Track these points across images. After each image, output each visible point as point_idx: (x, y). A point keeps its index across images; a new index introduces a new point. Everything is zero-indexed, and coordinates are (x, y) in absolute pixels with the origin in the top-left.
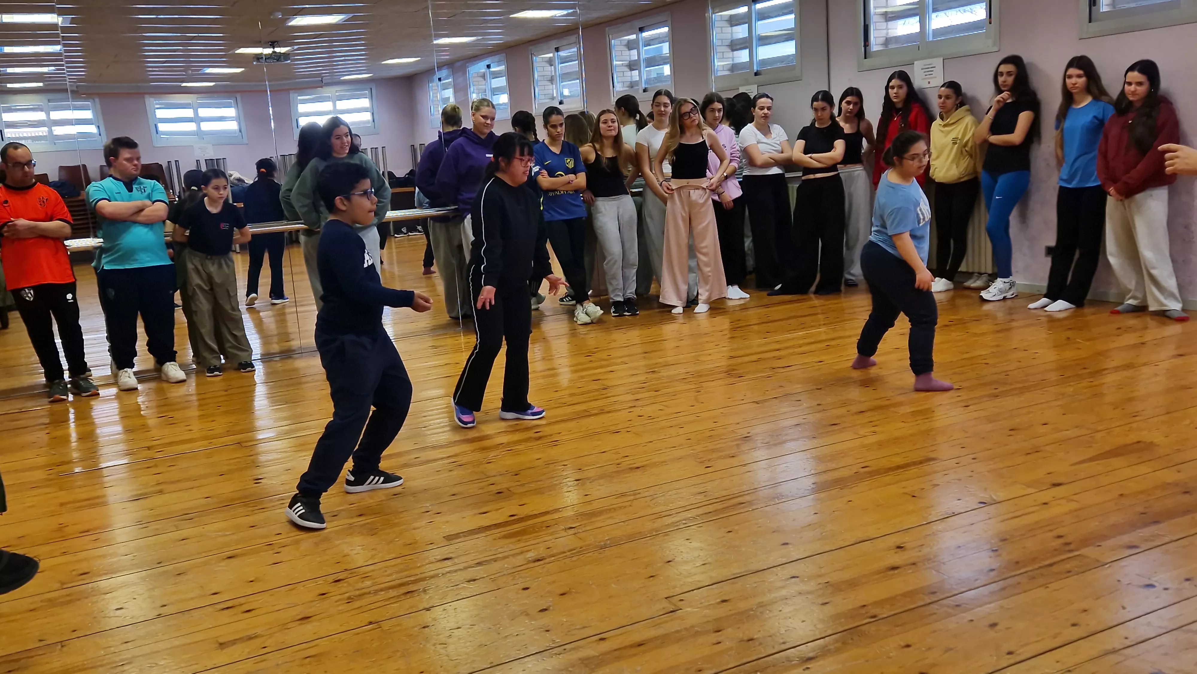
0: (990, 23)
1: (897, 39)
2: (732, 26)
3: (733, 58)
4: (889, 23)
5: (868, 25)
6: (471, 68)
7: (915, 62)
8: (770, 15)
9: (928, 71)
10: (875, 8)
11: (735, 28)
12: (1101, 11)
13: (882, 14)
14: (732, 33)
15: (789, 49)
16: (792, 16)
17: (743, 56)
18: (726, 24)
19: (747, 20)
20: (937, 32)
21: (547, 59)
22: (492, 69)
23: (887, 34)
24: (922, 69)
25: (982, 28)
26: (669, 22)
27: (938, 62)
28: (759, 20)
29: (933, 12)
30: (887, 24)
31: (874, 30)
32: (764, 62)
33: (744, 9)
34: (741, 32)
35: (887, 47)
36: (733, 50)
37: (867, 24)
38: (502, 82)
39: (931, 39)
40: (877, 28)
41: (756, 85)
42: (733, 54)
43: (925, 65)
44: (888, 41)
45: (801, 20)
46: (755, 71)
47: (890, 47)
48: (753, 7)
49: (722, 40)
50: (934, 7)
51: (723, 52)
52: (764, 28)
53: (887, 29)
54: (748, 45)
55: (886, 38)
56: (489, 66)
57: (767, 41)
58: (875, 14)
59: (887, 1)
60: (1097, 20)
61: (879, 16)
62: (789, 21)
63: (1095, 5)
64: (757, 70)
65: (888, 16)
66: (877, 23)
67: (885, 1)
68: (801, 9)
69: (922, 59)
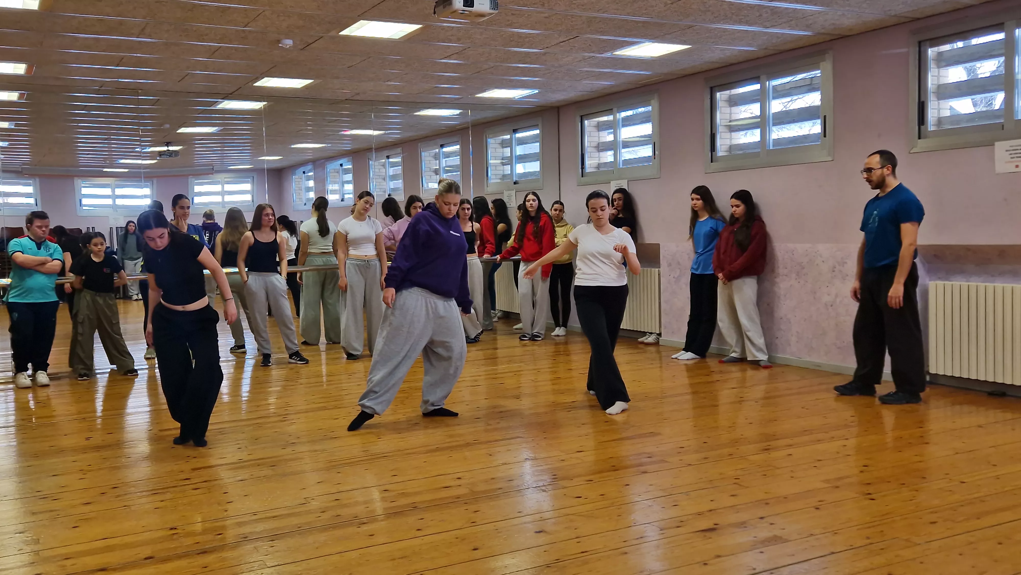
0: (655, 158)
2: (503, 147)
3: (503, 171)
4: (601, 153)
5: (584, 154)
6: (328, 165)
7: (611, 182)
8: (528, 142)
10: (589, 142)
11: (505, 149)
12: (718, 155)
13: (597, 147)
14: (503, 153)
15: (536, 167)
16: (538, 144)
17: (508, 170)
18: (498, 146)
19: (510, 144)
20: (626, 162)
21: (382, 164)
22: (344, 167)
23: (599, 160)
24: (616, 187)
25: (649, 161)
26: (460, 142)
28: (518, 145)
29: (624, 148)
30: (599, 154)
31: (588, 157)
32: (520, 175)
33: (508, 137)
34: (507, 152)
35: (594, 170)
36: (502, 165)
40: (591, 156)
41: (515, 191)
42: (503, 168)
43: (617, 184)
45: (542, 147)
46: (514, 181)
47: (601, 169)
48: (514, 136)
49: (495, 157)
50: (624, 145)
52: (520, 150)
53: (599, 157)
54: (510, 162)
55: (599, 164)
56: (341, 165)
57: (522, 160)
58: (589, 146)
59: (599, 137)
60: (716, 161)
61: (593, 148)
62: (535, 148)
63: (714, 151)
64: (516, 180)
65: (600, 148)
66: (591, 153)
67: (597, 138)
68: (543, 139)
69: (615, 180)
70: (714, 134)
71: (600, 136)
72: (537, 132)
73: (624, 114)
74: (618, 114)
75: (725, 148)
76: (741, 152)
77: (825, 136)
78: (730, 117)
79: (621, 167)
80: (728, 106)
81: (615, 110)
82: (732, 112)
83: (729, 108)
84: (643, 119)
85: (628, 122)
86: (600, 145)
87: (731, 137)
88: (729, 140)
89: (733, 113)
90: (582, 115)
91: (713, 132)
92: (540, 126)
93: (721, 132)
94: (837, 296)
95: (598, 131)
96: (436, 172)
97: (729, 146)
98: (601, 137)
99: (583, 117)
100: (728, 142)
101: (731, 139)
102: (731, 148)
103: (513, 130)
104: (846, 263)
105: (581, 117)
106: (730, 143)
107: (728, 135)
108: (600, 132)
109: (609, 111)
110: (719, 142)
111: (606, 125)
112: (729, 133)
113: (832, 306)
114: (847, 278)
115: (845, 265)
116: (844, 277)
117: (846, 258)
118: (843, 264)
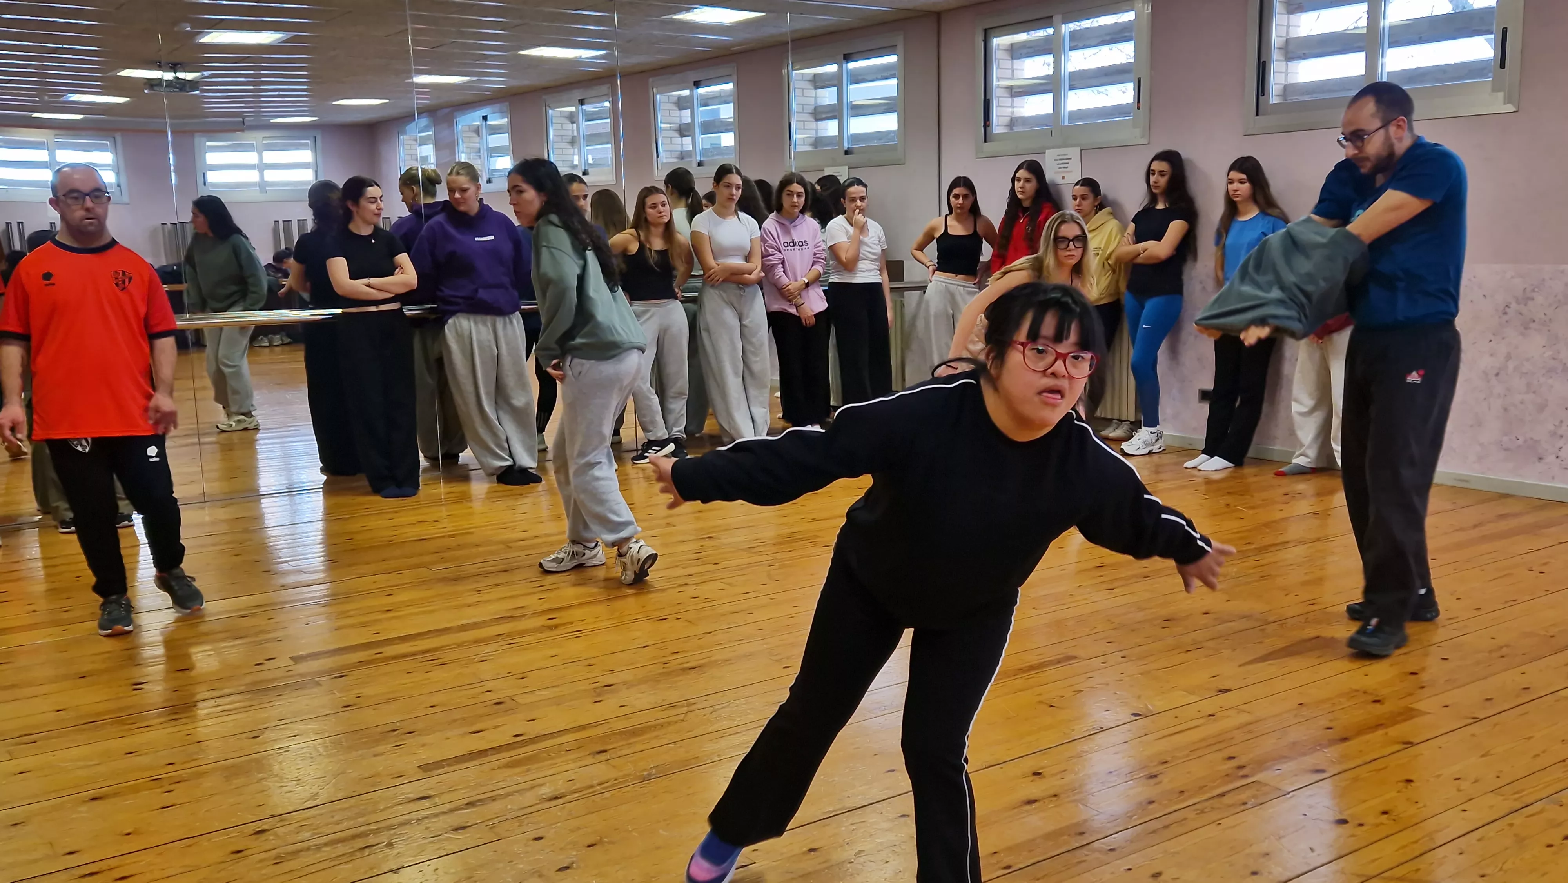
0: (1139, 108)
1: (1024, 121)
2: (816, 88)
3: (817, 130)
4: (1016, 99)
5: (989, 100)
6: (461, 118)
7: (1047, 151)
8: (866, 77)
9: (1062, 163)
10: (998, 79)
11: (820, 91)
12: (1271, 102)
13: (1007, 88)
14: (816, 97)
15: (889, 122)
16: (894, 82)
17: (831, 128)
18: (809, 86)
19: (836, 82)
20: (1074, 115)
21: (566, 114)
22: (490, 123)
23: (1013, 113)
24: (1055, 160)
25: (1127, 114)
26: (735, 78)
27: (1075, 153)
28: (851, 83)
29: (1070, 89)
30: (1013, 101)
31: (997, 107)
32: (856, 138)
33: (832, 68)
34: (828, 96)
35: (1011, 129)
36: (817, 120)
37: (988, 98)
38: (503, 140)
39: (1066, 123)
40: (1000, 105)
41: (847, 167)
42: (817, 125)
43: (1060, 155)
44: (1013, 122)
45: (905, 86)
46: (846, 149)
47: (1016, 129)
48: (844, 66)
49: (803, 105)
50: (1071, 83)
51: (804, 121)
52: (858, 93)
53: (1012, 106)
54: (837, 114)
55: (1011, 118)
56: (485, 118)
57: (861, 112)
58: (998, 87)
59: (1013, 71)
60: (1264, 115)
61: (1002, 90)
62: (890, 87)
63: (1263, 94)
64: (848, 148)
65: (1014, 90)
66: (1000, 99)
67: (1010, 71)
68: (906, 73)
69: (1053, 148)
70: (1264, 63)
71: (1015, 67)
72: (893, 59)
73: (1073, 26)
74: (1063, 26)
75: (1279, 89)
77: (1504, 65)
78: (1288, 33)
79: (1065, 124)
80: (1286, 13)
81: (1057, 18)
82: (1291, 24)
83: (1286, 16)
84: (1115, 36)
85: (1080, 41)
86: (1022, 84)
87: (1287, 69)
88: (1283, 75)
89: (1292, 26)
90: (987, 27)
91: (1263, 60)
92: (900, 48)
93: (1275, 60)
94: (1509, 357)
95: (1013, 58)
97: (1283, 86)
98: (1016, 69)
99: (989, 31)
101: (1287, 73)
102: (1288, 89)
103: (845, 55)
104: (1533, 299)
105: (986, 31)
106: (1285, 81)
108: (1016, 61)
109: (1045, 21)
110: (1270, 79)
111: (1030, 47)
112: (1285, 63)
113: (1497, 375)
114: (1532, 325)
115: (1530, 303)
116: (1527, 325)
117: (1533, 291)
118: (1526, 299)
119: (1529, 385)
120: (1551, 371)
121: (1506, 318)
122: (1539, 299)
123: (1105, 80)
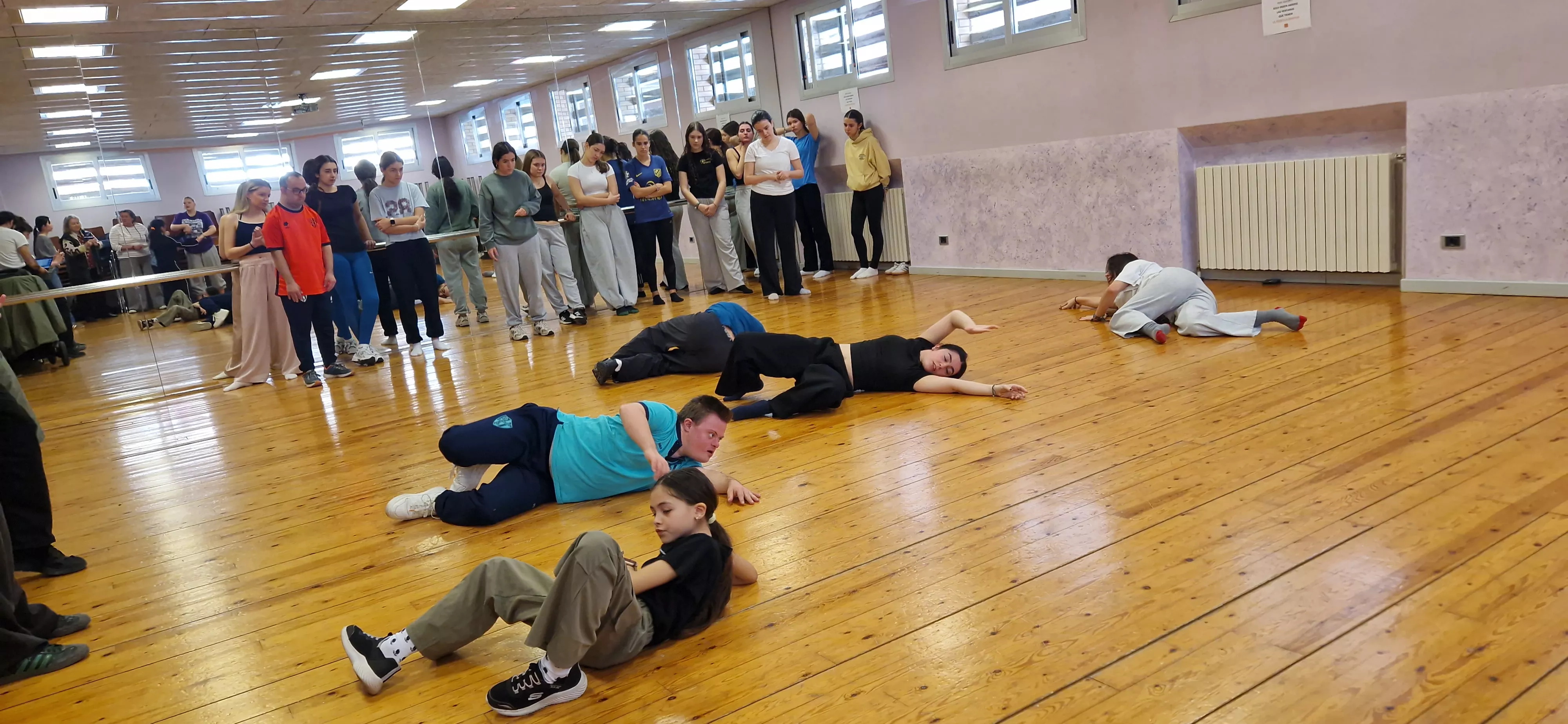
0: (891, 57)
4: (821, 58)
6: (503, 106)
8: (739, 53)
9: (849, 99)
10: (809, 47)
12: (958, 47)
13: (816, 51)
14: (711, 69)
15: (751, 82)
16: (750, 54)
19: (718, 58)
22: (522, 106)
23: (823, 67)
24: (844, 97)
25: (885, 62)
26: (659, 62)
27: (854, 91)
28: (727, 58)
30: (820, 60)
31: (810, 65)
32: (736, 94)
33: (714, 49)
34: (717, 68)
35: (819, 79)
37: (803, 60)
38: (529, 117)
43: (845, 94)
44: (821, 74)
45: (756, 57)
49: (701, 75)
52: (732, 64)
53: (822, 64)
54: (722, 79)
55: (821, 72)
56: (518, 104)
58: (809, 51)
60: (956, 55)
61: (814, 53)
62: (747, 60)
63: (953, 42)
65: (820, 53)
66: (812, 60)
67: (818, 40)
68: (755, 50)
69: (844, 89)
70: (951, 22)
72: (749, 40)
75: (965, 38)
76: (983, 41)
77: (1076, 12)
86: (822, 48)
87: (970, 24)
88: (968, 28)
90: (797, 13)
91: (950, 20)
92: (750, 33)
93: (959, 20)
94: (1098, 196)
95: (817, 31)
96: (634, 101)
97: (969, 35)
100: (968, 32)
101: (970, 27)
102: (972, 38)
104: (1106, 157)
105: (797, 16)
107: (967, 22)
108: (820, 34)
110: (957, 31)
114: (1108, 174)
115: (1106, 160)
116: (1106, 174)
117: (1106, 152)
118: (1103, 159)
119: (1110, 211)
120: (1120, 201)
121: (1094, 171)
122: (1110, 157)
123: (873, 40)
